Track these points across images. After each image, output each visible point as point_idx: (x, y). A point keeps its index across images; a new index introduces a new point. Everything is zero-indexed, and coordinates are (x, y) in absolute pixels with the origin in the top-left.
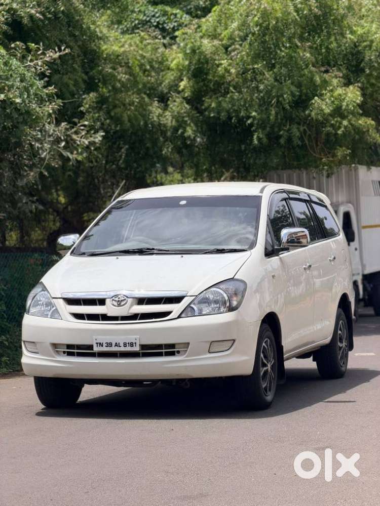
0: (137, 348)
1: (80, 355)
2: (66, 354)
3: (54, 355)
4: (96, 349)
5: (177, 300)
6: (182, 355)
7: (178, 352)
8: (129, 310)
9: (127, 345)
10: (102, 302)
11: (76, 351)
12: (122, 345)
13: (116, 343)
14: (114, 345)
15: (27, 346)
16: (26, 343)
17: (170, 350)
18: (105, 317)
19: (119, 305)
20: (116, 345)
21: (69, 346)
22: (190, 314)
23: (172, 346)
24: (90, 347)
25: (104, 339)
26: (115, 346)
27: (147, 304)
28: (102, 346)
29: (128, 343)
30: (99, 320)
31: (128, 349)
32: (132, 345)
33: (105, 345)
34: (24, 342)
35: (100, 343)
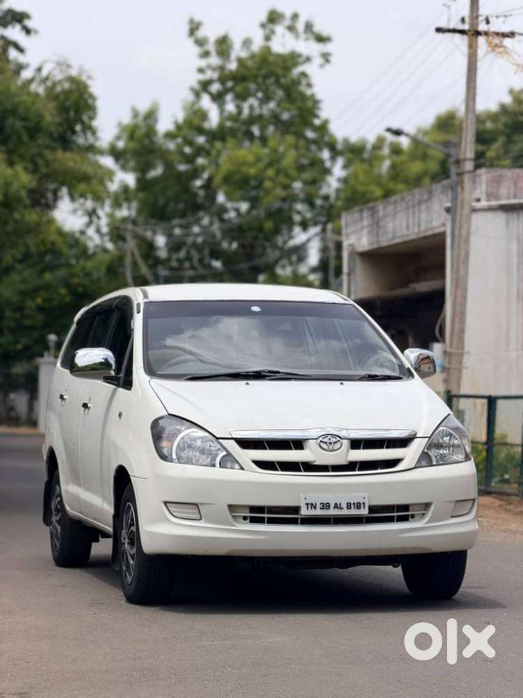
0: (364, 512)
1: (271, 521)
2: (248, 521)
4: (305, 512)
5: (403, 442)
6: (416, 521)
7: (413, 516)
8: (347, 456)
9: (352, 506)
10: (298, 444)
11: (266, 516)
12: (344, 506)
13: (336, 504)
14: (332, 506)
15: (170, 508)
16: (168, 505)
17: (401, 513)
18: (309, 467)
19: (331, 449)
20: (336, 506)
21: (253, 509)
22: (424, 463)
23: (406, 508)
24: (296, 510)
25: (318, 499)
26: (335, 507)
27: (365, 448)
28: (315, 508)
29: (354, 504)
30: (301, 471)
31: (354, 512)
32: (358, 506)
33: (318, 506)
34: (166, 503)
35: (312, 504)
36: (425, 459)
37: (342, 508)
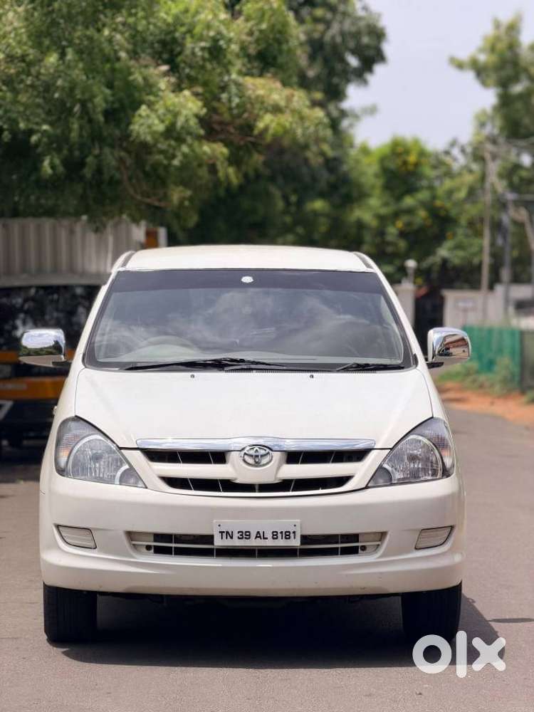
0: (295, 542)
1: (181, 552)
2: (152, 551)
3: (131, 552)
4: (219, 542)
5: (357, 455)
6: (370, 554)
7: (364, 548)
8: (277, 473)
9: (279, 535)
10: (219, 457)
11: (173, 545)
12: (269, 535)
13: (258, 532)
14: (253, 535)
15: (63, 534)
16: (61, 529)
17: (348, 544)
18: (228, 485)
19: (257, 464)
20: (258, 536)
21: (158, 537)
22: (381, 481)
23: (355, 537)
24: (209, 539)
25: (235, 525)
26: (256, 537)
27: (304, 462)
28: (232, 538)
29: (282, 532)
30: (220, 491)
31: (281, 543)
32: (287, 535)
33: (236, 535)
34: (58, 526)
35: (227, 532)
36: (382, 477)
37: (267, 538)
